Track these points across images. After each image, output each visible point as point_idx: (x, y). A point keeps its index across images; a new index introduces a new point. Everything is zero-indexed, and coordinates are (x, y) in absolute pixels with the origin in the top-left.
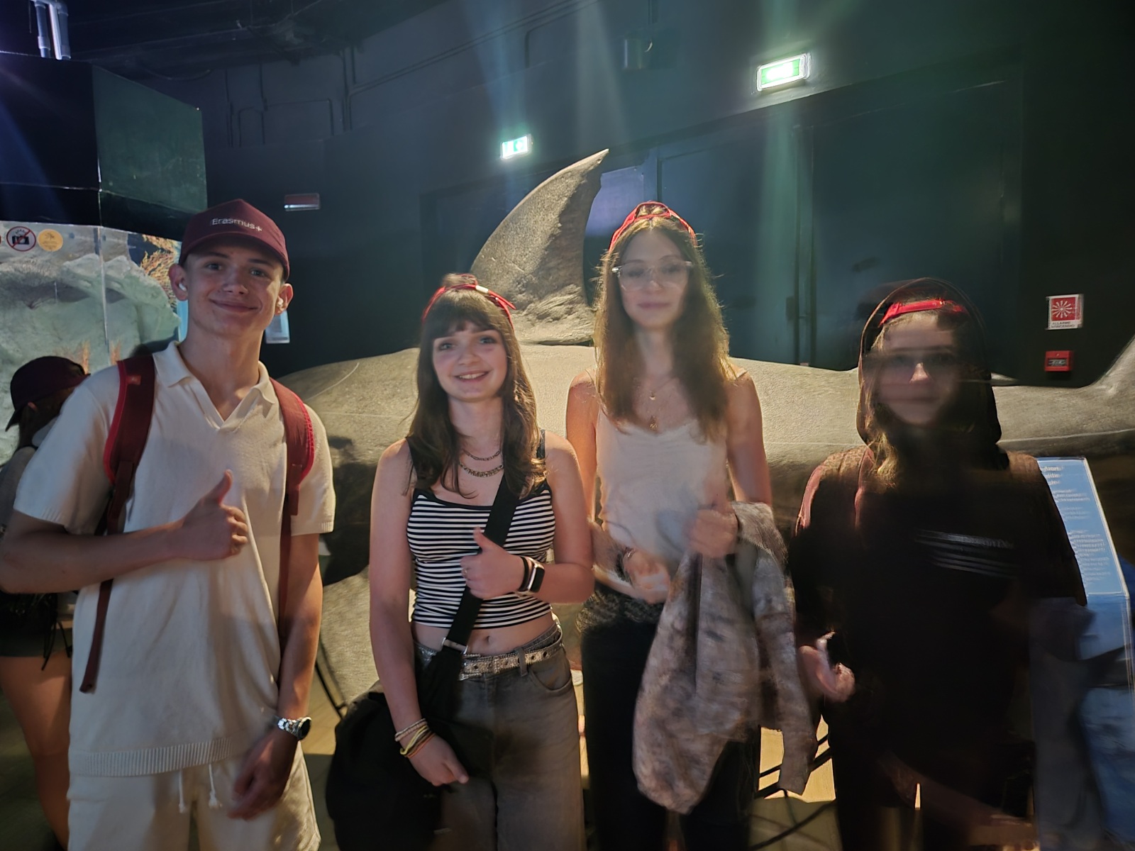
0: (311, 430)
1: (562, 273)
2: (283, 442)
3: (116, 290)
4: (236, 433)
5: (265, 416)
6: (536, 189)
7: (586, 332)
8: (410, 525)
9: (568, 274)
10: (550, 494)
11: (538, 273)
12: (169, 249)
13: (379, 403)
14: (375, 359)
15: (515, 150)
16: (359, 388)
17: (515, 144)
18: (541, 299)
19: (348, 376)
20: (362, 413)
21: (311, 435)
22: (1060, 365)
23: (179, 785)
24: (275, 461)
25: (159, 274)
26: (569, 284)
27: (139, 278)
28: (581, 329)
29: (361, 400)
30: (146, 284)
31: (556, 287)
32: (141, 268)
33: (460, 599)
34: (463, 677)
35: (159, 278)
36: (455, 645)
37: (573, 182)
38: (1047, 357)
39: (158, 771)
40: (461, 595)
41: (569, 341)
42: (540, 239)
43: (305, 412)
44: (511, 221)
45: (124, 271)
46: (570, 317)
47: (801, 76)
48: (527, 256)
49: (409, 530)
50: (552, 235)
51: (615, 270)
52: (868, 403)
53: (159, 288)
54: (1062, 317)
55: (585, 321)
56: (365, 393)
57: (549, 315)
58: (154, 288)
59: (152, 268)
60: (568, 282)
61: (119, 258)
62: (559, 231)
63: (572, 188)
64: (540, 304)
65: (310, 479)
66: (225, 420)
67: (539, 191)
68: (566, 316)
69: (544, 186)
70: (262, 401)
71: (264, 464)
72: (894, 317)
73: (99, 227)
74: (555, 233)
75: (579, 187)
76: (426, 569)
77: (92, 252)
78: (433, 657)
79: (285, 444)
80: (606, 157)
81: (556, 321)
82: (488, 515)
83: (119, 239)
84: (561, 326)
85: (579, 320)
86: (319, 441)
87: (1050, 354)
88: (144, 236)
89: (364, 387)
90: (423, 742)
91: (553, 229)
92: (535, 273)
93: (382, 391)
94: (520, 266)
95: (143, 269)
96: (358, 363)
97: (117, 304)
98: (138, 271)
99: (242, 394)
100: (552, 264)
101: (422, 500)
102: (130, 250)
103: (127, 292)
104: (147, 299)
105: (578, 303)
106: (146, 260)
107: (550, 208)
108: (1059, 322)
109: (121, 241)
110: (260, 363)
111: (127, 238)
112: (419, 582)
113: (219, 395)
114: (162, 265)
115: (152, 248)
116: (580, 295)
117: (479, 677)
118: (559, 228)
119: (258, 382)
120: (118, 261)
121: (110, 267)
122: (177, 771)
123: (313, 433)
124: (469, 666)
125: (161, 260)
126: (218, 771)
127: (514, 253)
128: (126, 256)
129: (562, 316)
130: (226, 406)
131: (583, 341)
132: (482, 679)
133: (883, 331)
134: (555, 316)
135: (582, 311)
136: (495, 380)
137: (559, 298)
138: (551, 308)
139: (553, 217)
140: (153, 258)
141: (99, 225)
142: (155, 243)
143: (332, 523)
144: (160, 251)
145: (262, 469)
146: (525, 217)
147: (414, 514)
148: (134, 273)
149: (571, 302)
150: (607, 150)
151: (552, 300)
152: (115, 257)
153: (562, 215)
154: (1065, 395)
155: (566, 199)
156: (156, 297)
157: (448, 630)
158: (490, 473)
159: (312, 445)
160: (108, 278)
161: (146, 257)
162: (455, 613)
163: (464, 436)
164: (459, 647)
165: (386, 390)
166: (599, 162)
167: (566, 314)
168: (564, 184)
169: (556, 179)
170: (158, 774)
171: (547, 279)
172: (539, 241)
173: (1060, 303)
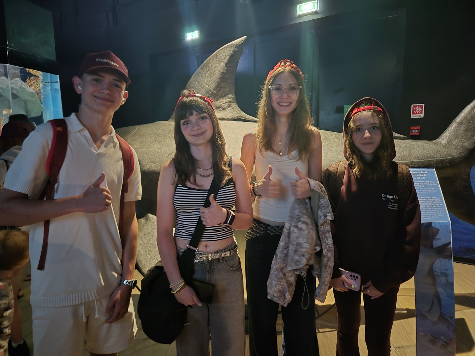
0: (133, 156)
1: (226, 89)
2: (121, 160)
3: (15, 93)
4: (104, 155)
5: (115, 148)
6: (215, 52)
7: (236, 115)
8: (175, 197)
9: (229, 90)
10: (234, 184)
11: (216, 89)
12: (38, 75)
13: (150, 144)
14: (144, 125)
15: (192, 36)
16: (140, 138)
17: (192, 34)
18: (217, 100)
19: (134, 132)
20: (142, 148)
21: (133, 158)
22: (416, 132)
23: (82, 310)
24: (119, 169)
25: (34, 87)
26: (229, 94)
27: (25, 88)
28: (234, 114)
29: (141, 143)
30: (29, 91)
31: (224, 95)
32: (26, 84)
33: (195, 229)
34: (195, 261)
35: (34, 89)
36: (192, 247)
37: (231, 50)
38: (411, 129)
39: (75, 304)
40: (195, 227)
41: (229, 119)
42: (217, 74)
43: (130, 147)
44: (204, 66)
45: (19, 85)
46: (229, 108)
47: (316, 9)
48: (212, 82)
49: (174, 199)
50: (222, 73)
51: (270, 87)
52: (347, 146)
53: (34, 93)
54: (417, 113)
55: (236, 110)
56: (142, 140)
57: (221, 107)
58: (32, 93)
59: (31, 84)
60: (228, 93)
61: (16, 79)
62: (225, 71)
63: (231, 52)
64: (217, 103)
65: (133, 176)
66: (98, 149)
67: (217, 53)
68: (228, 108)
69: (219, 51)
70: (113, 142)
71: (115, 170)
72: (356, 113)
73: (8, 65)
74: (224, 72)
75: (234, 52)
76: (182, 216)
77: (3, 76)
78: (183, 252)
79: (122, 161)
80: (246, 39)
81: (223, 110)
82: (207, 193)
83: (16, 70)
84: (225, 112)
85: (233, 110)
86: (136, 161)
87: (412, 128)
88: (27, 69)
89: (142, 137)
90: (183, 289)
91: (223, 70)
92: (215, 89)
93: (150, 139)
94: (208, 85)
95: (27, 84)
96: (137, 127)
97: (16, 100)
98: (24, 85)
99: (105, 138)
100: (222, 85)
101: (180, 187)
102: (21, 75)
103: (20, 94)
104: (29, 98)
105: (233, 102)
106: (28, 80)
107: (222, 61)
108: (416, 115)
109: (17, 72)
110: (111, 126)
111: (19, 70)
112: (178, 221)
113: (96, 138)
114: (35, 83)
115: (31, 75)
116: (234, 99)
117: (202, 261)
118: (225, 70)
119: (111, 134)
120: (16, 80)
121: (12, 83)
122: (82, 304)
123: (133, 157)
124: (198, 257)
125: (35, 80)
126: (99, 303)
127: (206, 80)
128: (19, 78)
129: (226, 108)
130: (99, 143)
131: (235, 119)
132: (203, 262)
133: (352, 119)
134: (223, 108)
135: (235, 106)
136: (209, 134)
137: (225, 100)
138: (221, 104)
139: (223, 64)
140: (31, 79)
141: (8, 64)
142: (32, 73)
143: (141, 196)
144: (34, 76)
145: (114, 172)
146: (211, 64)
147: (176, 192)
148: (23, 86)
149: (230, 102)
150: (246, 36)
151: (222, 101)
152: (14, 79)
153: (227, 64)
154: (428, 143)
155: (228, 57)
156: (33, 97)
157: (190, 241)
158: (209, 176)
159: (133, 162)
160: (12, 88)
161: (28, 79)
162: (193, 234)
163: (197, 160)
164: (194, 249)
165: (152, 138)
166: (243, 41)
167: (228, 107)
168: (228, 50)
169: (224, 48)
170: (74, 305)
171: (220, 92)
172: (217, 75)
173: (417, 107)
